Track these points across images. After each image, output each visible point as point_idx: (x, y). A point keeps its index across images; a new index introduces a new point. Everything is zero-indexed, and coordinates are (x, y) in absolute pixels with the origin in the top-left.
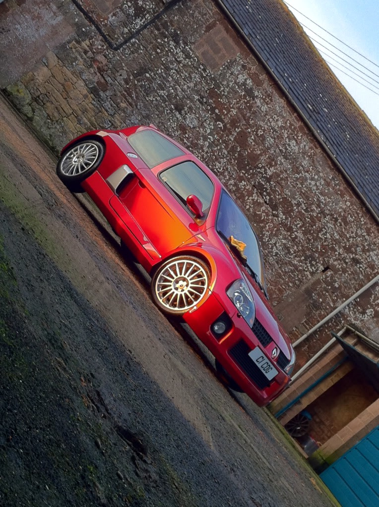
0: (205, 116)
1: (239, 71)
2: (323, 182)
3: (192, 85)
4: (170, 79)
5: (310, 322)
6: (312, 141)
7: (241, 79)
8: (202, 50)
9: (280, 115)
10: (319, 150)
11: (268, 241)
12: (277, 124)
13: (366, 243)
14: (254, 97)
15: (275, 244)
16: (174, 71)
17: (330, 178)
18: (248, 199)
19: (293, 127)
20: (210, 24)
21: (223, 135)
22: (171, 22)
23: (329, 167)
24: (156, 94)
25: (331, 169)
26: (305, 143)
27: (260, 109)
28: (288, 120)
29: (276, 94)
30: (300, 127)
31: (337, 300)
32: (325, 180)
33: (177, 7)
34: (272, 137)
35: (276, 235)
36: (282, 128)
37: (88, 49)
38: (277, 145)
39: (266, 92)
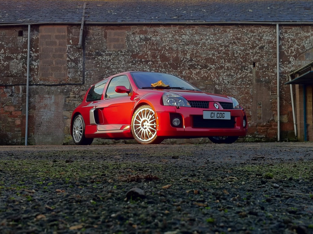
0: (141, 67)
1: (134, 37)
2: (212, 36)
3: (123, 62)
4: (114, 70)
5: (273, 91)
6: (190, 28)
7: (137, 39)
8: (112, 47)
9: (167, 33)
10: (196, 27)
11: (219, 81)
12: (170, 38)
13: (257, 37)
14: (150, 39)
15: (223, 79)
16: (111, 66)
17: (213, 31)
18: (193, 76)
19: (176, 31)
20: (104, 35)
21: (155, 65)
22: (91, 51)
23: (208, 28)
26: (188, 31)
27: (157, 40)
29: (156, 28)
30: (179, 28)
31: (273, 70)
32: (212, 34)
33: (86, 44)
34: (174, 44)
35: (219, 76)
36: (173, 37)
37: (74, 95)
38: (179, 44)
39: (152, 32)
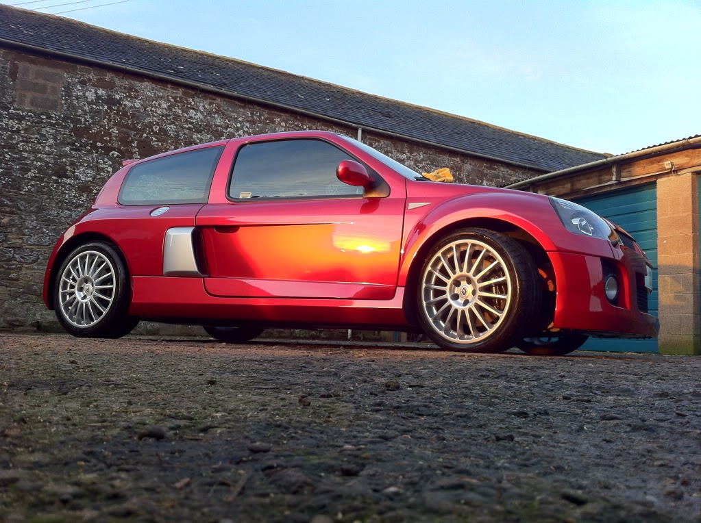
0: (93, 158)
1: (83, 90)
2: (248, 125)
3: (51, 141)
4: (26, 155)
6: (206, 98)
7: (90, 95)
8: (28, 100)
9: (157, 98)
10: (218, 100)
12: (162, 109)
14: (119, 102)
16: (21, 144)
17: (250, 115)
19: (178, 99)
20: (10, 70)
24: (26, 181)
25: (244, 107)
26: (202, 104)
27: (135, 108)
28: (168, 96)
29: (136, 82)
30: (184, 94)
34: (170, 124)
36: (169, 108)
38: (180, 127)
39: (125, 88)
